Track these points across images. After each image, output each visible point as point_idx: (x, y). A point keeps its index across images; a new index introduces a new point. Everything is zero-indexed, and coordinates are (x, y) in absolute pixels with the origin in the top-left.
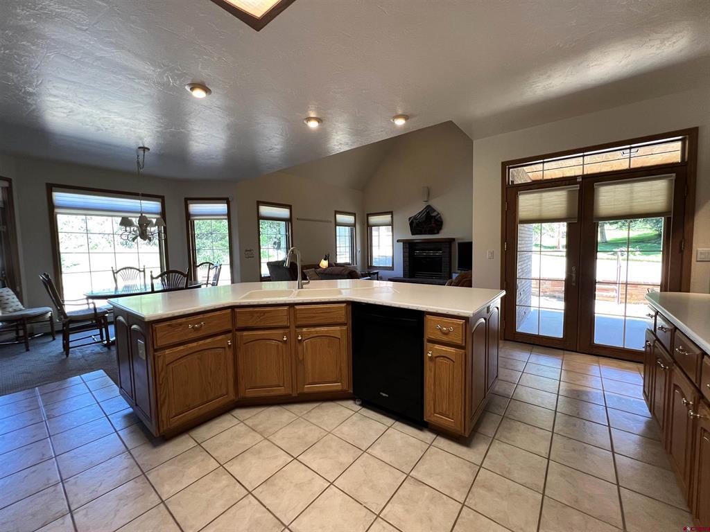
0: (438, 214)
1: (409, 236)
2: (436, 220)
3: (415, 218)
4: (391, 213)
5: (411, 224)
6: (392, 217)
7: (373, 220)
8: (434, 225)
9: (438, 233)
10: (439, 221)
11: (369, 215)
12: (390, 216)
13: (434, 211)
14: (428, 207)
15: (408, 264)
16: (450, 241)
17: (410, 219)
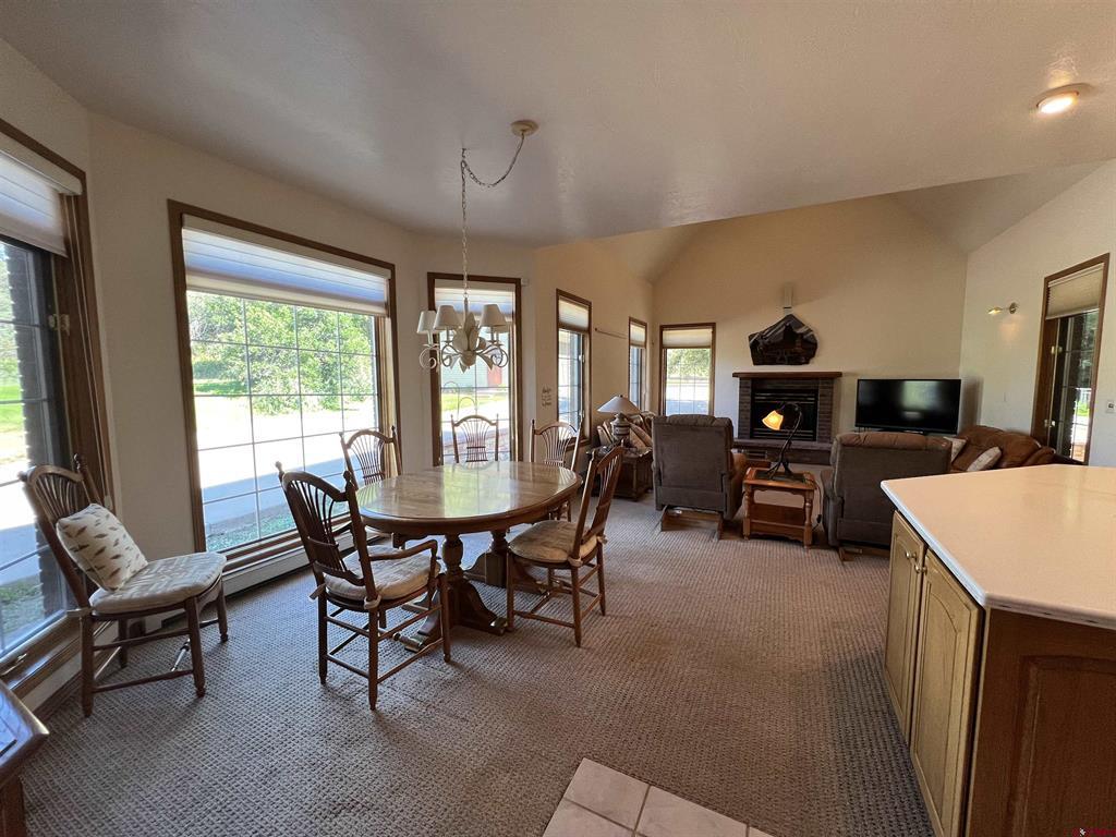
0: (810, 330)
1: (749, 367)
2: (805, 342)
3: (762, 335)
4: (713, 325)
5: (754, 347)
6: (714, 333)
7: (671, 336)
8: (799, 349)
9: (807, 362)
10: (810, 343)
11: (663, 328)
12: (710, 331)
13: (801, 325)
14: (790, 317)
15: (749, 415)
16: (832, 378)
17: (751, 337)
